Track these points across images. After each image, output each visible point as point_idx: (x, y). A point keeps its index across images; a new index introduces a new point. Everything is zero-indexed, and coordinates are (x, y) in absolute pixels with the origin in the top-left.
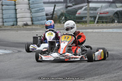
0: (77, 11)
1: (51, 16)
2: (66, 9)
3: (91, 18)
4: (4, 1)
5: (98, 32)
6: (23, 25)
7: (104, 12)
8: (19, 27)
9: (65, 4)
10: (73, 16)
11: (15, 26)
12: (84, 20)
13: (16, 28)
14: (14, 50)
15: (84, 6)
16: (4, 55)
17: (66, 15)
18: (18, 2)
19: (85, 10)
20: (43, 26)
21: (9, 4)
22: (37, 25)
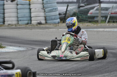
0: (89, 11)
1: (64, 15)
2: (78, 9)
3: (102, 18)
4: (19, 1)
5: (109, 32)
6: (37, 24)
7: (115, 12)
8: (33, 26)
9: (77, 4)
10: (85, 16)
11: (29, 25)
12: (96, 19)
13: (30, 26)
14: (28, 48)
15: (96, 6)
16: (18, 52)
17: (79, 14)
18: (33, 2)
19: (97, 10)
20: (56, 25)
21: (24, 4)
22: (51, 24)
